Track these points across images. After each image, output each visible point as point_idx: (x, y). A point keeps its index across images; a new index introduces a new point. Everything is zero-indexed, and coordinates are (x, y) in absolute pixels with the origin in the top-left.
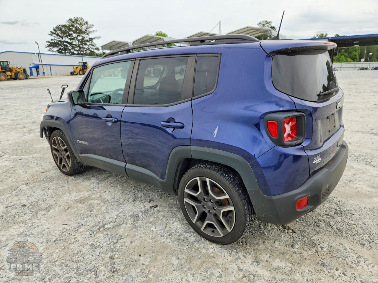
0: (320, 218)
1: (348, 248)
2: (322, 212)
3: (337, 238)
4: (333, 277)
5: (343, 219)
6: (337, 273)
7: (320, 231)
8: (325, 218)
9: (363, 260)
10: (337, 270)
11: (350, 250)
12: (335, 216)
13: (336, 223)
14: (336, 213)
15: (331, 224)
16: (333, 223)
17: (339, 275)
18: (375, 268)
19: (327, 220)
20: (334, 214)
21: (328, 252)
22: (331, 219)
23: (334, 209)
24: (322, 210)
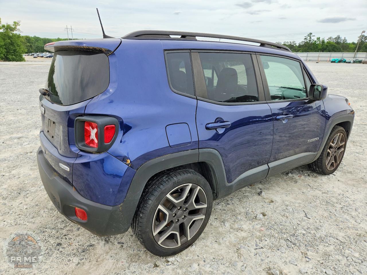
0: (68, 228)
1: (28, 224)
2: (72, 234)
3: (40, 225)
4: (26, 204)
5: (48, 243)
6: (25, 207)
7: (58, 220)
8: (64, 232)
9: (13, 224)
10: (26, 209)
11: (25, 223)
12: (58, 241)
13: (51, 235)
14: (59, 244)
15: (54, 230)
16: (53, 232)
17: (24, 207)
18: (2, 225)
19: (61, 232)
20: (61, 242)
21: (39, 212)
22: (57, 234)
23: (65, 246)
24: (74, 237)
